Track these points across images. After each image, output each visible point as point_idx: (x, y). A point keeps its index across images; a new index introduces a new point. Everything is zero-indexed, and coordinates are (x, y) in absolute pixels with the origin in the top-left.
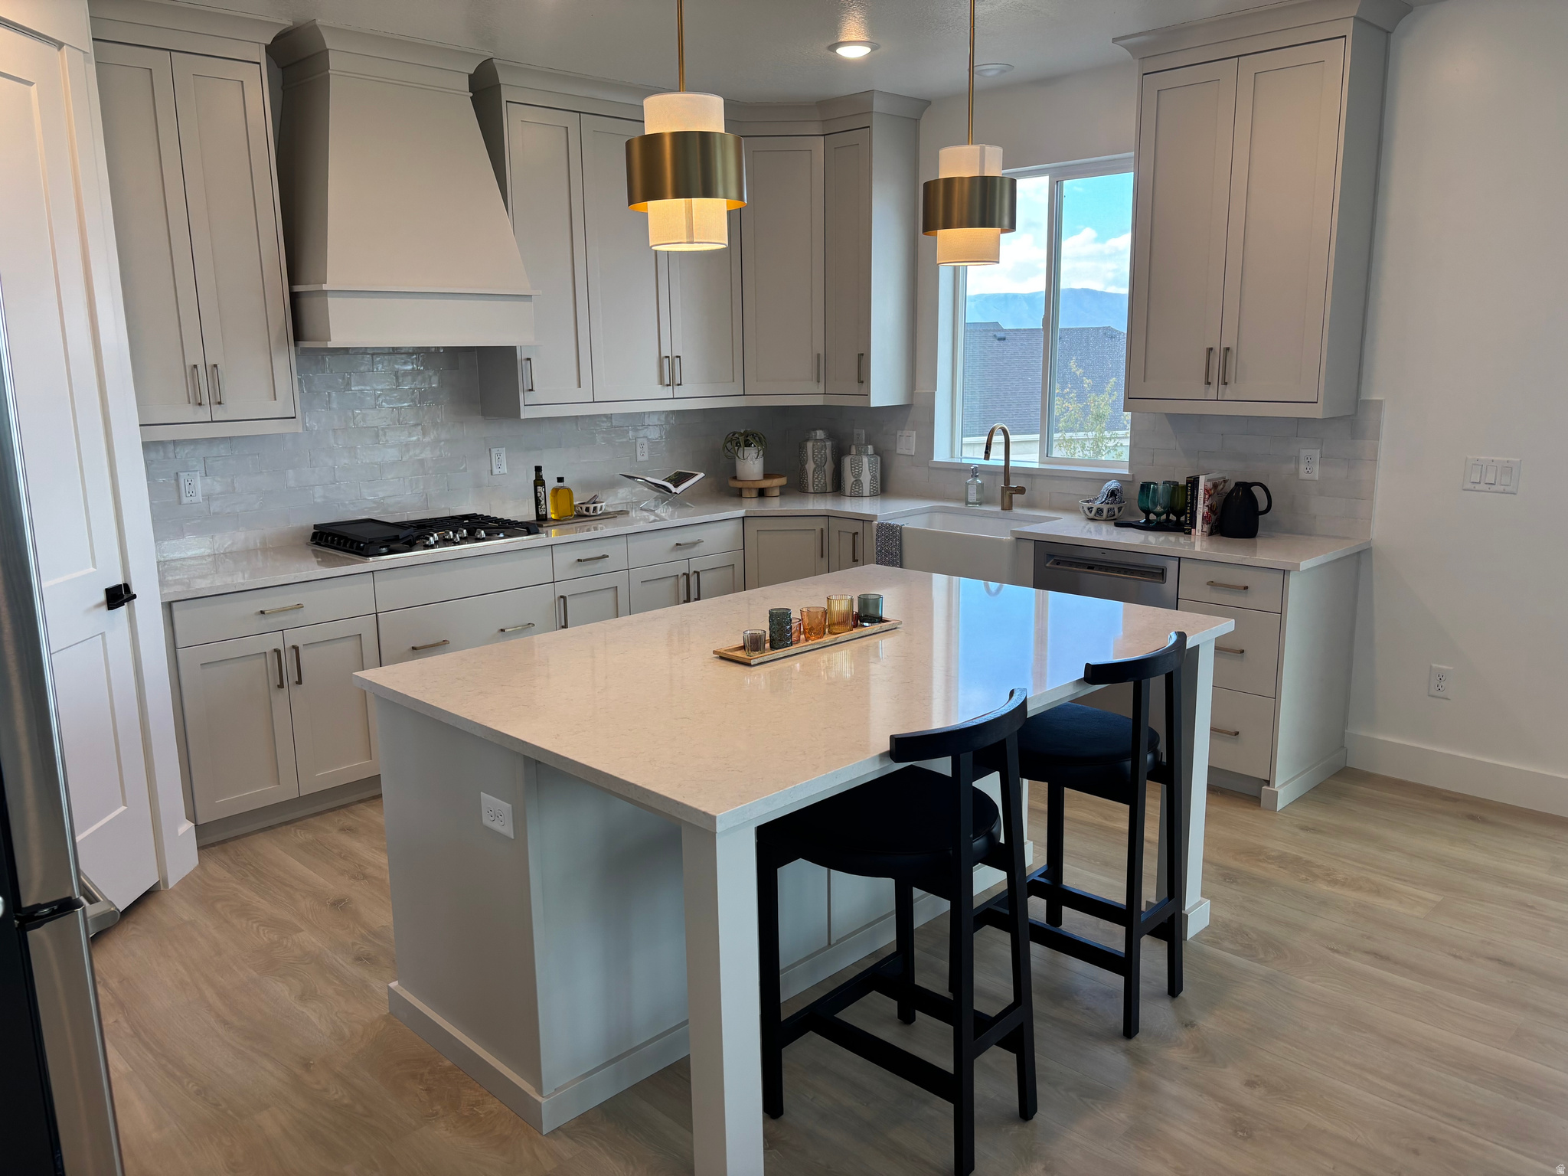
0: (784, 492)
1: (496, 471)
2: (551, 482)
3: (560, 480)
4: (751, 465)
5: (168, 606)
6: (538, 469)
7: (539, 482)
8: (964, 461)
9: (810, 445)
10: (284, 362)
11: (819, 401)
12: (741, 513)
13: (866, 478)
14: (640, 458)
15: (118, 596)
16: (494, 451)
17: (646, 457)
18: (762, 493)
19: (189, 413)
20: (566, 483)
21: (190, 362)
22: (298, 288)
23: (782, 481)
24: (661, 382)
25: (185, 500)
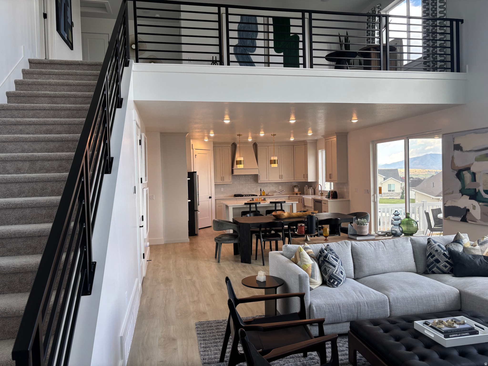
0: (300, 194)
1: (258, 189)
2: (262, 191)
3: (263, 190)
4: (296, 190)
5: (216, 200)
6: (261, 189)
7: (261, 190)
8: (325, 190)
9: (305, 187)
10: (231, 177)
11: (304, 181)
12: (288, 196)
13: (310, 192)
14: (280, 189)
15: (210, 197)
16: (258, 187)
17: (281, 188)
18: (297, 194)
19: (221, 181)
20: (264, 191)
21: (221, 176)
22: (232, 169)
23: (300, 192)
24: (280, 178)
25: (221, 191)
